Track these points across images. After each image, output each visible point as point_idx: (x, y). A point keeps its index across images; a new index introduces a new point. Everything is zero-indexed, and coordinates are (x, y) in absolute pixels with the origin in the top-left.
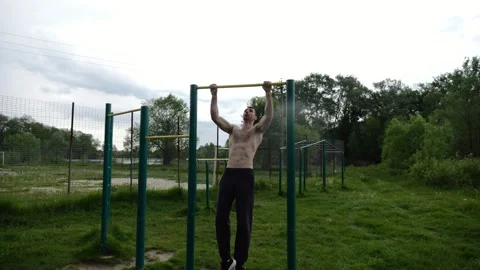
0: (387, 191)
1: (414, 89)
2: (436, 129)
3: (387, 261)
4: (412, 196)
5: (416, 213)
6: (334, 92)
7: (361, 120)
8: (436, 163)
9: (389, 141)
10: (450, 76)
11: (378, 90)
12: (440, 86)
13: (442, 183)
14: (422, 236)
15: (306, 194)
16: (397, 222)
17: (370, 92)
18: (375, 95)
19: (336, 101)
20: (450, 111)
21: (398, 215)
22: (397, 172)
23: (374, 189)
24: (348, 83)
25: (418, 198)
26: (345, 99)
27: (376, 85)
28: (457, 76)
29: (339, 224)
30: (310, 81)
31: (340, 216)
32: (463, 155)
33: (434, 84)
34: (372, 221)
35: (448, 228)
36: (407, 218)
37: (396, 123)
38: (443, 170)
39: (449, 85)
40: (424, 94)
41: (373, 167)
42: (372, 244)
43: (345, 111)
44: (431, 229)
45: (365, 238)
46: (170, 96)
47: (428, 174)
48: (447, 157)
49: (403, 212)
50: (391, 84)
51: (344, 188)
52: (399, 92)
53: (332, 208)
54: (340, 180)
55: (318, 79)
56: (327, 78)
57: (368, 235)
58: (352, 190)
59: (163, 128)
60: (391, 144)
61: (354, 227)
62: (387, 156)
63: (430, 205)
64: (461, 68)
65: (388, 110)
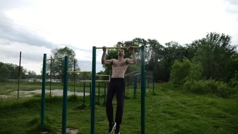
0: (174, 96)
1: (183, 47)
2: (196, 66)
3: (182, 130)
4: (186, 98)
5: (189, 106)
6: (147, 47)
7: (159, 61)
8: (195, 82)
9: (174, 71)
10: (200, 41)
11: (167, 46)
12: (195, 46)
13: (199, 91)
14: (194, 117)
15: (137, 97)
16: (182, 111)
17: (163, 47)
18: (166, 49)
19: (147, 51)
20: (200, 57)
21: (182, 107)
22: (178, 86)
23: (168, 94)
24: (154, 43)
25: (189, 99)
26: (152, 50)
27: (166, 44)
28: (203, 41)
29: (156, 112)
30: (135, 42)
31: (155, 109)
32: (208, 78)
33: (193, 44)
34: (170, 110)
35: (204, 113)
36: (186, 108)
37: (177, 63)
38: (199, 85)
39: (199, 45)
40: (188, 49)
41: (165, 83)
42: (173, 122)
43: (151, 56)
44: (198, 114)
45: (169, 119)
46: (66, 47)
47: (192, 87)
48: (200, 79)
49: (184, 106)
50: (173, 44)
51: (154, 94)
52: (177, 48)
53: (151, 104)
54: (152, 90)
55: (139, 40)
56: (143, 40)
57: (170, 117)
58: (158, 95)
59: (62, 64)
60: (175, 72)
61: (163, 114)
62: (172, 78)
63: (195, 102)
64: (205, 38)
65: (172, 56)
